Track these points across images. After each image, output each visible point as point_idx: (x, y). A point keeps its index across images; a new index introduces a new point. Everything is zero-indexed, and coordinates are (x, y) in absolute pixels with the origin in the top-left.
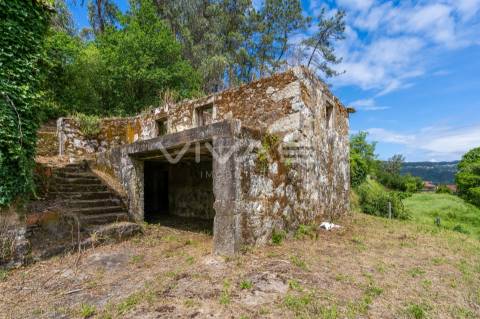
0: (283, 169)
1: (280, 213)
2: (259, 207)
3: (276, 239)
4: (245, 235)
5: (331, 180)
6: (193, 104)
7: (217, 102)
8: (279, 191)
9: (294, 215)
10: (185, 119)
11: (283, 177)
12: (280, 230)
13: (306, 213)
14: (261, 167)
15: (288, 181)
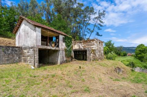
2: (91, 57)
3: (93, 61)
4: (90, 60)
5: (100, 54)
7: (83, 42)
9: (95, 58)
10: (77, 44)
14: (92, 53)
15: (94, 54)
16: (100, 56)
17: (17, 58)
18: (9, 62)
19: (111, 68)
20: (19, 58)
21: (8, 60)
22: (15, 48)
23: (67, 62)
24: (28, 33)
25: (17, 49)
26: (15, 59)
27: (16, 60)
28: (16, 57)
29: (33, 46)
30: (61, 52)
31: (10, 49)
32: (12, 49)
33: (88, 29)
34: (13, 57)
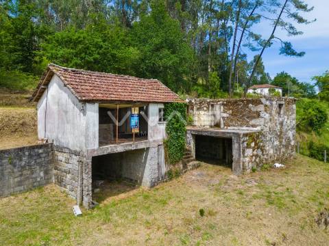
0: (256, 144)
1: (255, 161)
2: (247, 159)
3: (254, 170)
4: (243, 169)
5: (281, 142)
6: (210, 102)
8: (255, 153)
9: (261, 161)
10: (205, 109)
11: (256, 147)
12: (255, 167)
13: (266, 160)
14: (248, 146)
15: (259, 147)
16: (283, 150)
17: (42, 174)
18: (22, 188)
19: (302, 214)
20: (46, 173)
21: (20, 183)
22: (36, 150)
23: (170, 175)
24: (66, 112)
25: (41, 151)
26: (36, 178)
27: (39, 179)
28: (38, 171)
29: (78, 149)
30: (152, 152)
31: (24, 154)
32: (30, 154)
33: (251, 34)
34: (33, 174)
